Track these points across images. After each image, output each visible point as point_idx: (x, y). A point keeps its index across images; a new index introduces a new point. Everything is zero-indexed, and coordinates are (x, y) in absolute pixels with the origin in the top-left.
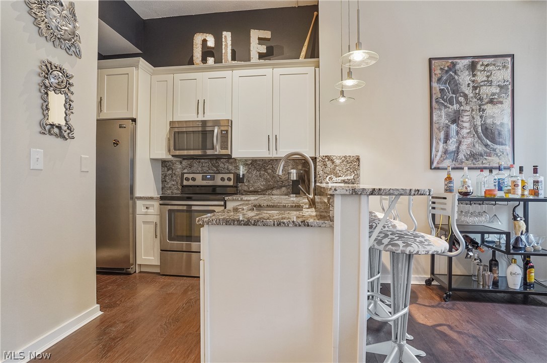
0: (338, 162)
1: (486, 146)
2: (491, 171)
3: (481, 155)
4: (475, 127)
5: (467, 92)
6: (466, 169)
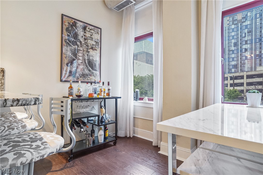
2: (91, 84)
3: (87, 75)
4: (85, 60)
5: (81, 40)
6: (80, 82)
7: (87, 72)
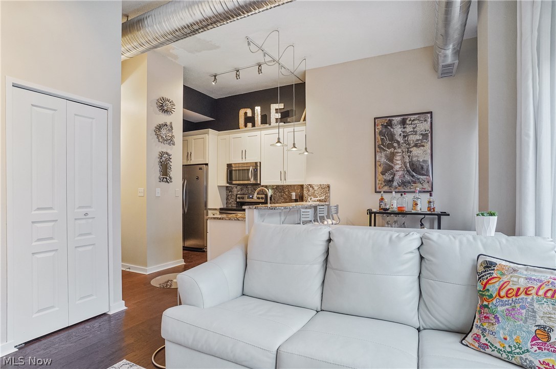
0: (316, 188)
1: (413, 176)
3: (409, 183)
4: (405, 163)
5: (399, 140)
6: (394, 192)
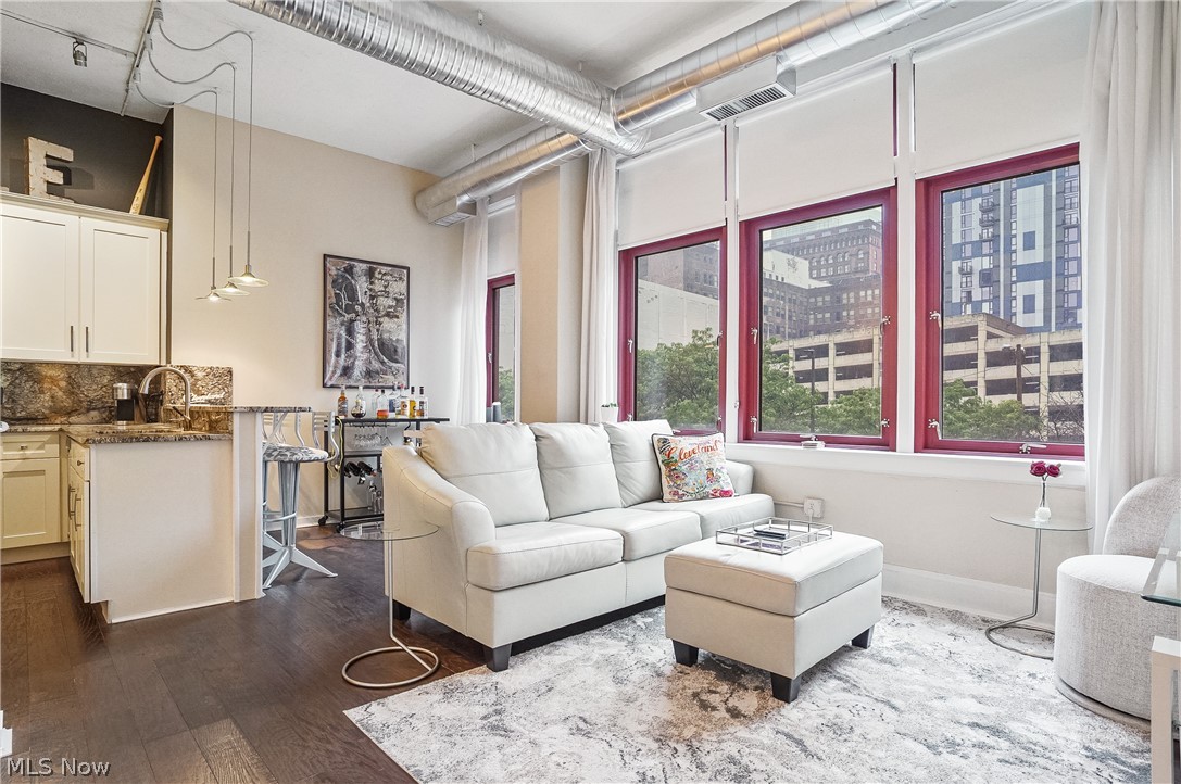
0: (200, 375)
1: (383, 363)
2: (383, 391)
3: (377, 373)
4: (371, 340)
6: (361, 388)
7: (376, 365)
